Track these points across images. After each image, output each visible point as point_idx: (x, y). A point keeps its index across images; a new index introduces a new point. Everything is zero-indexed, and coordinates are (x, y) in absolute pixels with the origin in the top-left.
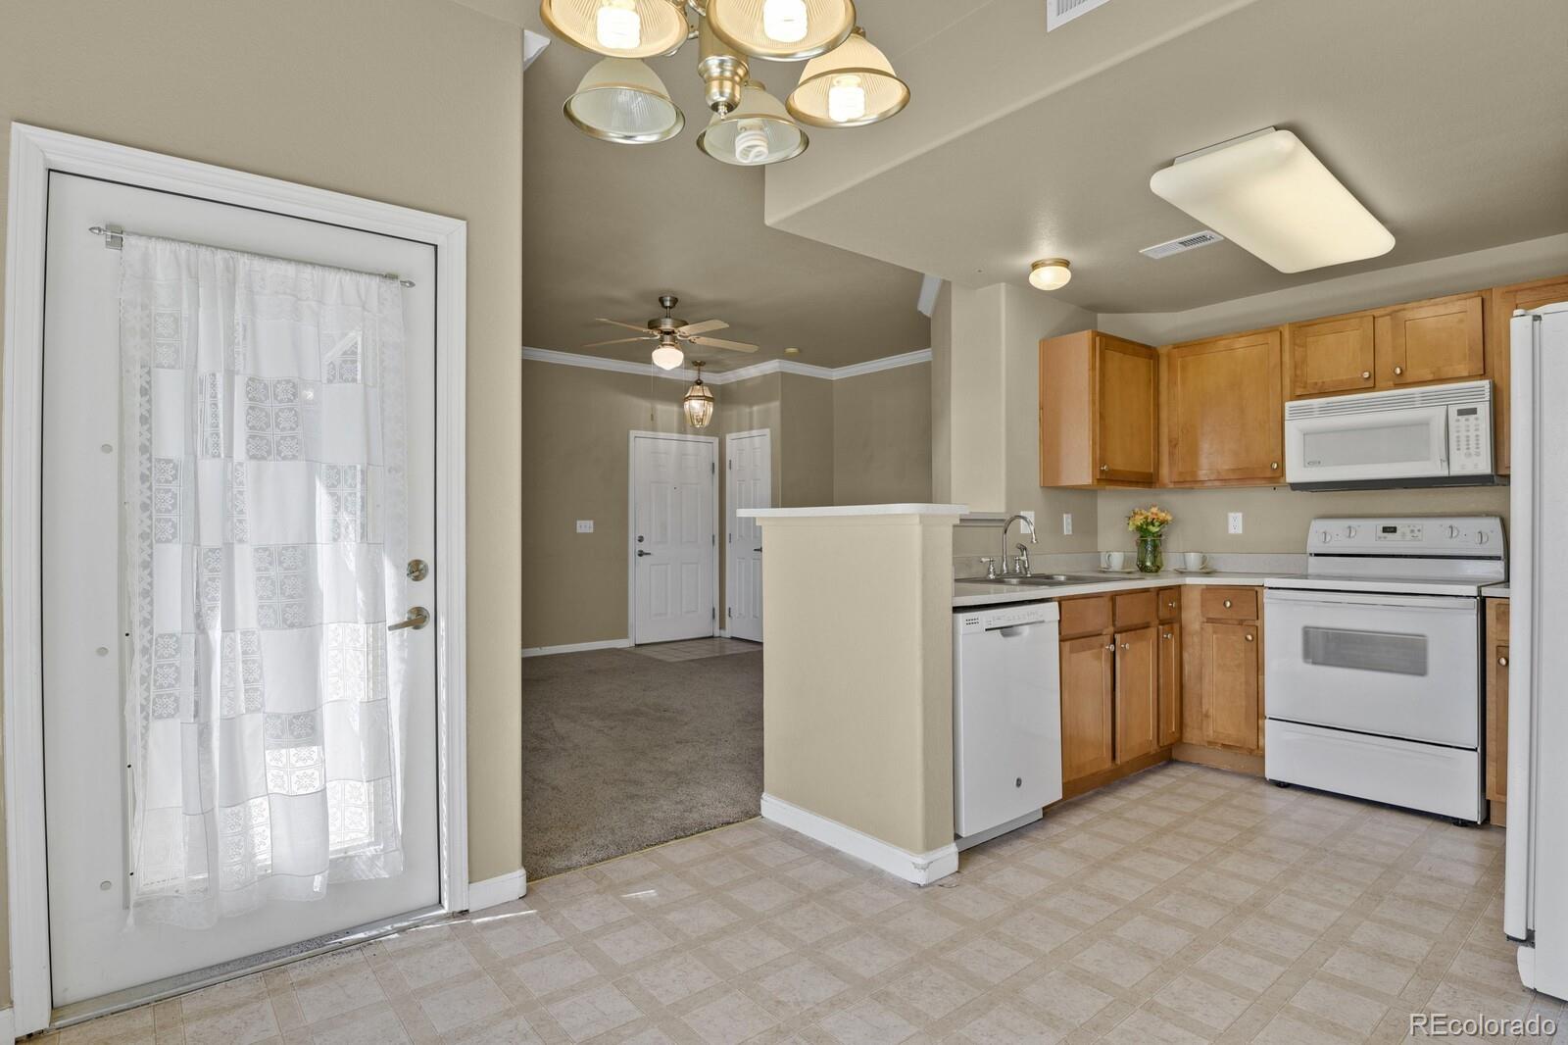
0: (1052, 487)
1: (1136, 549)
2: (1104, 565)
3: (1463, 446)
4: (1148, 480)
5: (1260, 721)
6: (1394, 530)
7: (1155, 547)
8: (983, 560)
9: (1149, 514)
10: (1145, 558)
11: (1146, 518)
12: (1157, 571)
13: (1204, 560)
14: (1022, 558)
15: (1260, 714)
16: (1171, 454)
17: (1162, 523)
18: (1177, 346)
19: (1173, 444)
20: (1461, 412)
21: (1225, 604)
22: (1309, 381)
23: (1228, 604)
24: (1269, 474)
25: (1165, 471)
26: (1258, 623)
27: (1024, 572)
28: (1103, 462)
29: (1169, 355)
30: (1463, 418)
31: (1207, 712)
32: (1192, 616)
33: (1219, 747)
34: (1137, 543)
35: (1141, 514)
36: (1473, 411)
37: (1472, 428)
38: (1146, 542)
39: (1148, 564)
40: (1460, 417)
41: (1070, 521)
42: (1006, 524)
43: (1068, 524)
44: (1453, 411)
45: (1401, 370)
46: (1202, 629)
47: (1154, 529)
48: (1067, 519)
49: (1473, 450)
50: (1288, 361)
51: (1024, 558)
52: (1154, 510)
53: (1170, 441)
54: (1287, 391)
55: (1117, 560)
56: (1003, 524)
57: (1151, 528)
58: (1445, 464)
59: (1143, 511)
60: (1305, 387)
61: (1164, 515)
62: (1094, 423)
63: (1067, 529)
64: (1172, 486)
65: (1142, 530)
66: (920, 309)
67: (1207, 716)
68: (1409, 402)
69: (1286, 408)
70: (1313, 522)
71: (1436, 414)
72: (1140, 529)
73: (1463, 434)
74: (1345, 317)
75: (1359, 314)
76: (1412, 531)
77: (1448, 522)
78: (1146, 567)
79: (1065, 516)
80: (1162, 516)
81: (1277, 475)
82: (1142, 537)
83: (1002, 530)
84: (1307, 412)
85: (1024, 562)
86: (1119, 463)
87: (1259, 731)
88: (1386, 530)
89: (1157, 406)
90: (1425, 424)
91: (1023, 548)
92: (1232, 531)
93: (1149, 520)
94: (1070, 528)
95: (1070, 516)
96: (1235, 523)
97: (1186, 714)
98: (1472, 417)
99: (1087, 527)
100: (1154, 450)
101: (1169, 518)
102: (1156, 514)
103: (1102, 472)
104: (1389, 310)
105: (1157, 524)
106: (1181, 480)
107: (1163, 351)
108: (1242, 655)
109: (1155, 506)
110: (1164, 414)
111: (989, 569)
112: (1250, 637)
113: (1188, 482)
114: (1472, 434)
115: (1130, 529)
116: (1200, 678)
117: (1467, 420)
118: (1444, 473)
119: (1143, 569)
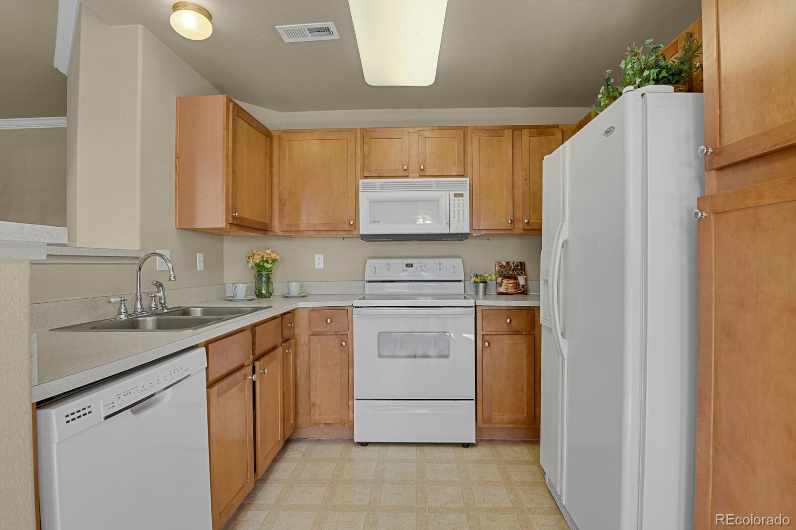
0: (188, 229)
1: (254, 280)
2: (229, 294)
3: (457, 216)
4: (263, 229)
5: (350, 403)
6: (411, 265)
7: (268, 278)
8: (112, 300)
9: (265, 254)
10: (261, 287)
11: (263, 257)
12: (269, 297)
13: (301, 287)
14: (158, 295)
15: (351, 397)
16: (281, 210)
17: (274, 261)
18: (285, 132)
19: (282, 204)
20: (456, 195)
21: (327, 321)
22: (372, 168)
23: (329, 321)
24: (347, 228)
25: (276, 223)
26: (349, 333)
27: (160, 308)
28: (234, 210)
29: (279, 138)
30: (456, 199)
31: (314, 402)
32: (302, 331)
33: (322, 426)
34: (255, 276)
35: (259, 255)
36: (462, 195)
37: (461, 205)
38: (261, 275)
39: (264, 292)
40: (455, 198)
41: (202, 259)
42: (140, 262)
43: (200, 262)
44: (452, 193)
45: (424, 167)
46: (309, 340)
47: (268, 266)
48: (200, 257)
49: (461, 218)
50: (359, 152)
51: (161, 294)
52: (268, 251)
53: (280, 201)
54: (359, 173)
55: (241, 290)
56: (137, 262)
57: (265, 264)
58: (448, 226)
59: (260, 253)
60: (370, 172)
61: (274, 255)
62: (227, 175)
63: (200, 266)
64: (281, 234)
65: (259, 267)
66: (55, 66)
67: (314, 405)
68: (428, 186)
69: (360, 183)
70: (368, 260)
71: (443, 195)
72: (258, 265)
73: (456, 209)
74: (392, 129)
75: (402, 129)
76: (421, 266)
77: (438, 261)
78: (262, 294)
79: (198, 254)
80: (274, 256)
81: (353, 228)
82: (259, 271)
83: (136, 267)
84: (373, 187)
85: (160, 298)
86: (247, 212)
87: (350, 408)
88: (407, 265)
89: (271, 173)
90: (437, 200)
91: (159, 285)
92: (317, 267)
93: (265, 259)
94: (202, 265)
95: (202, 255)
96: (319, 261)
97: (299, 405)
98: (461, 199)
99: (215, 264)
100: (269, 205)
101: (278, 257)
102: (270, 255)
103: (234, 218)
104: (417, 129)
105: (270, 262)
106: (288, 230)
107: (275, 134)
108: (338, 357)
109: (269, 249)
110: (276, 180)
111: (120, 308)
112: (344, 344)
113: (292, 232)
114: (461, 209)
115: (250, 266)
116: (309, 376)
117: (459, 200)
118: (447, 232)
119: (260, 295)
